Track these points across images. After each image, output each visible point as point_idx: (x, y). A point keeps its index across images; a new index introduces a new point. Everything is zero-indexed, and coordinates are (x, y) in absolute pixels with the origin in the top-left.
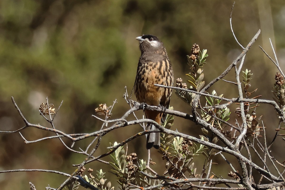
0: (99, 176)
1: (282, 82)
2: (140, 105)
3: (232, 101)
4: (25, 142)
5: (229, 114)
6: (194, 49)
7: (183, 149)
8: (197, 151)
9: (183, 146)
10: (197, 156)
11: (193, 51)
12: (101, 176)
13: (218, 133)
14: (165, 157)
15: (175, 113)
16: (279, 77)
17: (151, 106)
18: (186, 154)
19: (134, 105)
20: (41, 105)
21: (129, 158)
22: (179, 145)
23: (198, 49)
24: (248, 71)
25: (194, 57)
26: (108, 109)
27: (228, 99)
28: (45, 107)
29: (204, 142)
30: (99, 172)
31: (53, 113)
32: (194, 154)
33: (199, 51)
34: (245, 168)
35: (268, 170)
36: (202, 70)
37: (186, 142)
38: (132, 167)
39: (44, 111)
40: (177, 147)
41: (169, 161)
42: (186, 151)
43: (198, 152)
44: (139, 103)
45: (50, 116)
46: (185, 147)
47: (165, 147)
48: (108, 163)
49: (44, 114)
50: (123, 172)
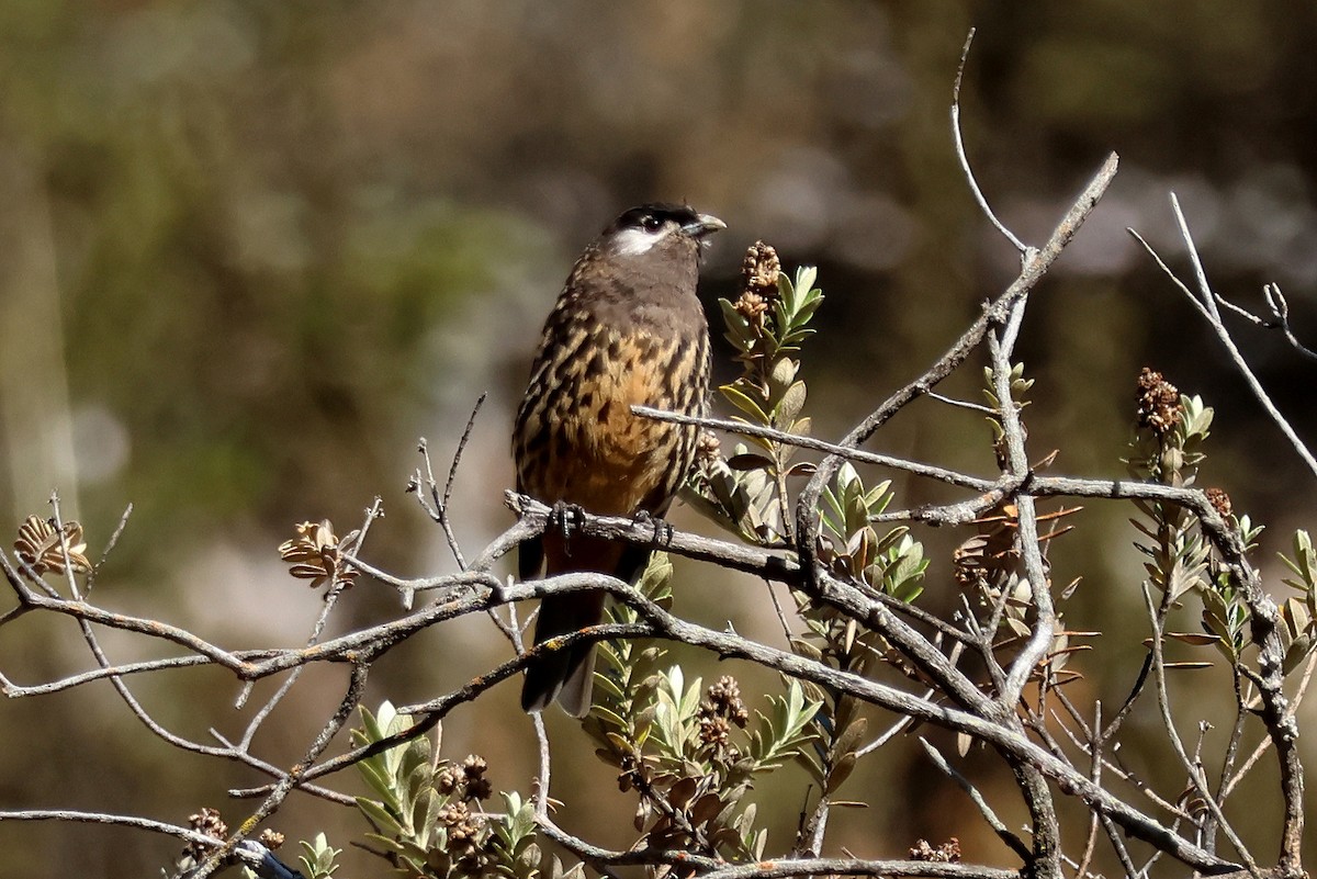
0: (312, 867)
1: (1170, 414)
2: (551, 513)
3: (1002, 489)
4: (4, 690)
5: (920, 568)
6: (756, 267)
7: (706, 741)
8: (773, 749)
9: (702, 725)
10: (771, 770)
11: (749, 275)
12: (323, 865)
13: (919, 647)
14: (632, 777)
15: (714, 552)
16: (1153, 394)
17: (602, 520)
18: (716, 766)
19: (519, 516)
20: (24, 527)
21: (452, 779)
22: (685, 723)
23: (774, 266)
24: (1012, 367)
25: (754, 305)
26: (342, 545)
27: (980, 481)
28: (43, 538)
29: (859, 683)
30: (314, 847)
31: (80, 564)
32: (758, 762)
33: (780, 276)
34: (1048, 809)
35: (1115, 834)
36: (795, 366)
37: (716, 706)
38: (464, 827)
39: (38, 557)
40: (675, 734)
41: (653, 797)
42: (721, 747)
43: (777, 752)
44: (543, 506)
45: (72, 578)
46: (716, 732)
47: (631, 729)
48: (353, 799)
49: (39, 569)
50: (422, 843)
